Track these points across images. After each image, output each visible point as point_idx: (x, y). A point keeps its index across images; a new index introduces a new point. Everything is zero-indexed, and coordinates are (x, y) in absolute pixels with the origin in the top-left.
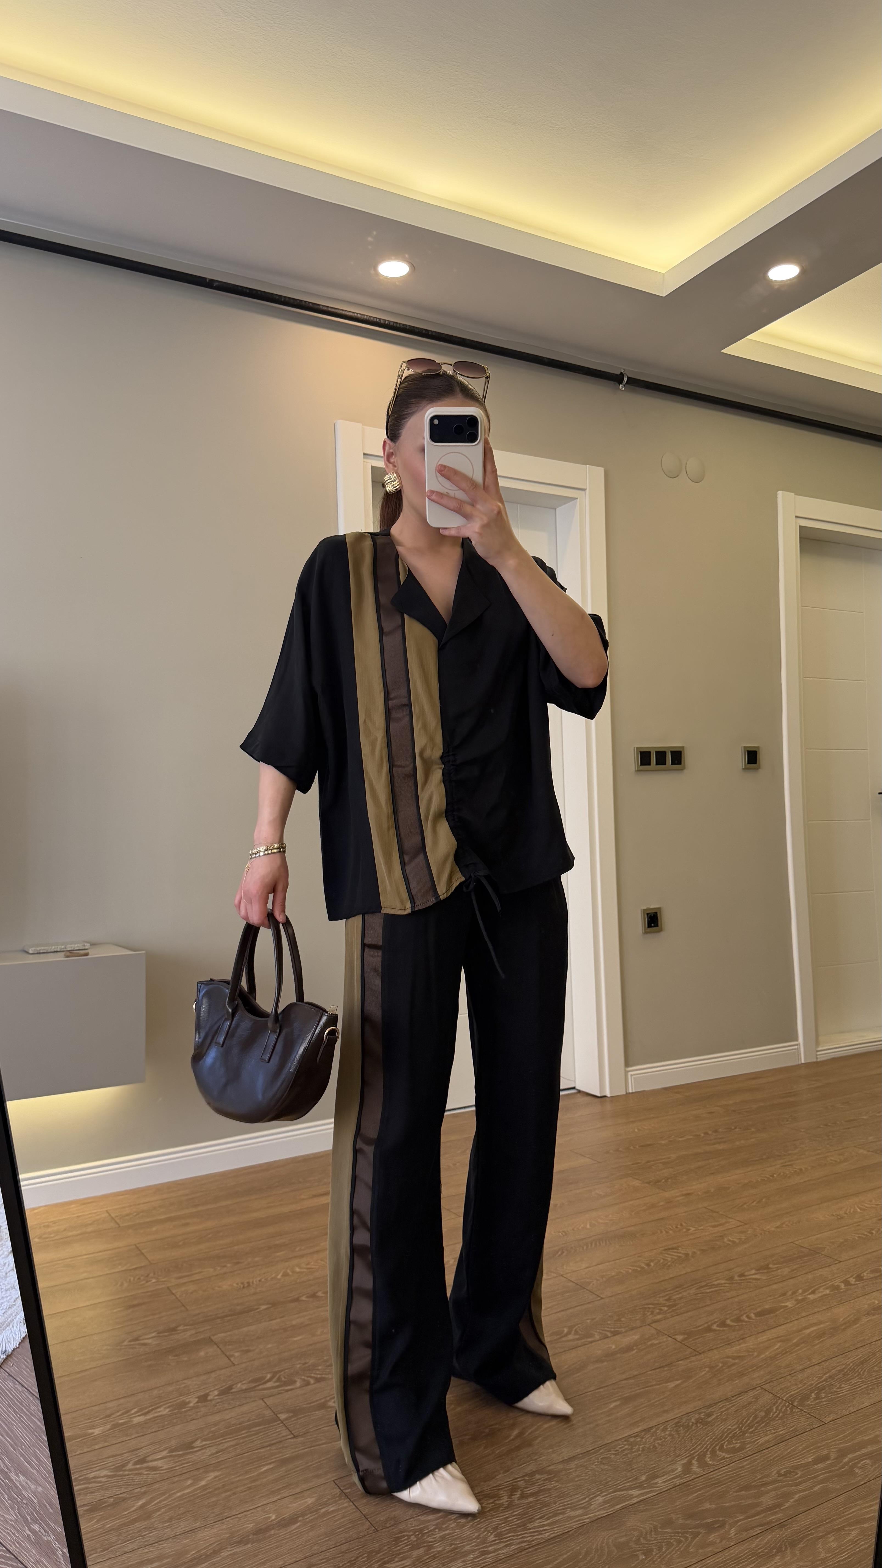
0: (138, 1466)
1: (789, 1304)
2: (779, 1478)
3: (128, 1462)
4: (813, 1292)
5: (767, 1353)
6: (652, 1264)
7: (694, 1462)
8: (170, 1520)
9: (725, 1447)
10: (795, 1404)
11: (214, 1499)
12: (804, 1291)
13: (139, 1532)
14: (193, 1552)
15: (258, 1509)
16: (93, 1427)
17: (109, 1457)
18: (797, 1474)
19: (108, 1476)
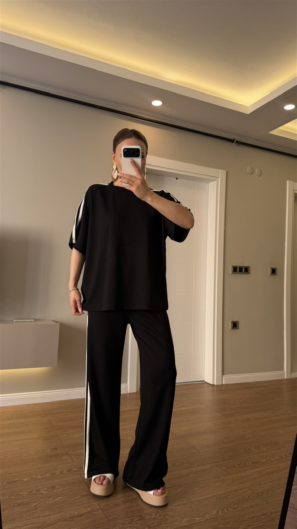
0: (37, 492)
1: (264, 461)
2: (249, 519)
3: (34, 491)
4: (273, 457)
5: (253, 477)
6: (219, 442)
7: (220, 511)
8: (43, 511)
9: (232, 507)
10: (259, 495)
11: (58, 506)
12: (270, 457)
13: (33, 513)
14: (48, 522)
15: (72, 510)
16: (24, 478)
17: (28, 488)
18: (255, 518)
19: (27, 495)
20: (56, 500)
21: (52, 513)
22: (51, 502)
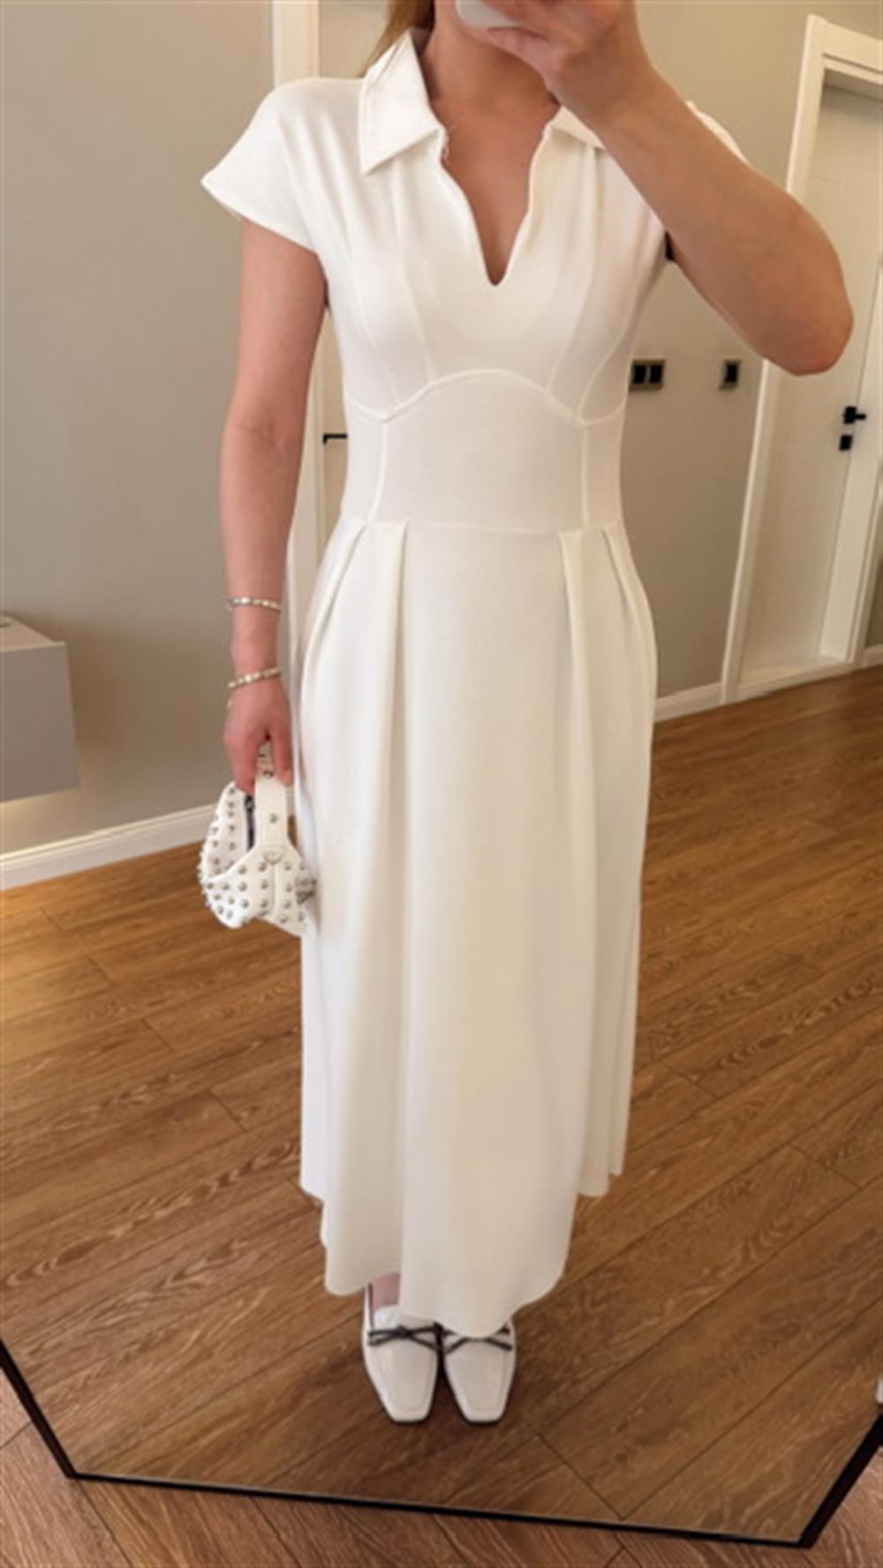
4: (808, 1016)
5: (784, 1098)
7: (750, 1245)
9: (775, 1225)
10: (828, 1163)
12: (800, 1013)
13: (205, 1376)
17: (142, 1271)
19: (150, 1300)
20: (256, 1303)
21: (265, 1362)
22: (242, 1316)
